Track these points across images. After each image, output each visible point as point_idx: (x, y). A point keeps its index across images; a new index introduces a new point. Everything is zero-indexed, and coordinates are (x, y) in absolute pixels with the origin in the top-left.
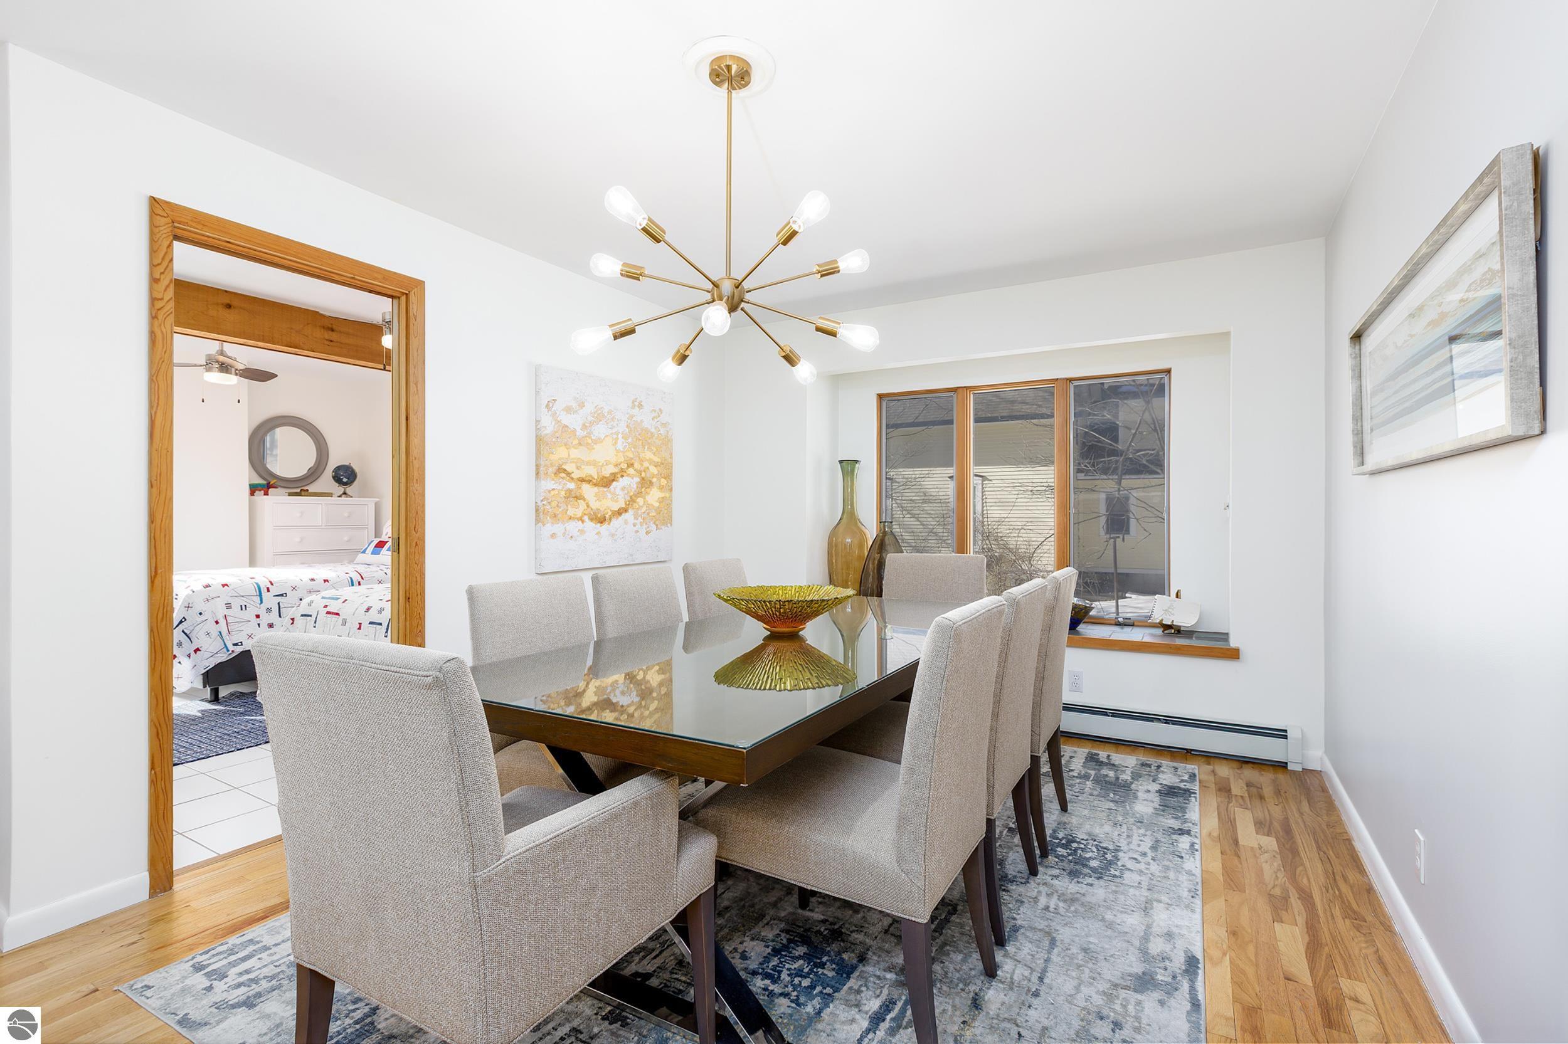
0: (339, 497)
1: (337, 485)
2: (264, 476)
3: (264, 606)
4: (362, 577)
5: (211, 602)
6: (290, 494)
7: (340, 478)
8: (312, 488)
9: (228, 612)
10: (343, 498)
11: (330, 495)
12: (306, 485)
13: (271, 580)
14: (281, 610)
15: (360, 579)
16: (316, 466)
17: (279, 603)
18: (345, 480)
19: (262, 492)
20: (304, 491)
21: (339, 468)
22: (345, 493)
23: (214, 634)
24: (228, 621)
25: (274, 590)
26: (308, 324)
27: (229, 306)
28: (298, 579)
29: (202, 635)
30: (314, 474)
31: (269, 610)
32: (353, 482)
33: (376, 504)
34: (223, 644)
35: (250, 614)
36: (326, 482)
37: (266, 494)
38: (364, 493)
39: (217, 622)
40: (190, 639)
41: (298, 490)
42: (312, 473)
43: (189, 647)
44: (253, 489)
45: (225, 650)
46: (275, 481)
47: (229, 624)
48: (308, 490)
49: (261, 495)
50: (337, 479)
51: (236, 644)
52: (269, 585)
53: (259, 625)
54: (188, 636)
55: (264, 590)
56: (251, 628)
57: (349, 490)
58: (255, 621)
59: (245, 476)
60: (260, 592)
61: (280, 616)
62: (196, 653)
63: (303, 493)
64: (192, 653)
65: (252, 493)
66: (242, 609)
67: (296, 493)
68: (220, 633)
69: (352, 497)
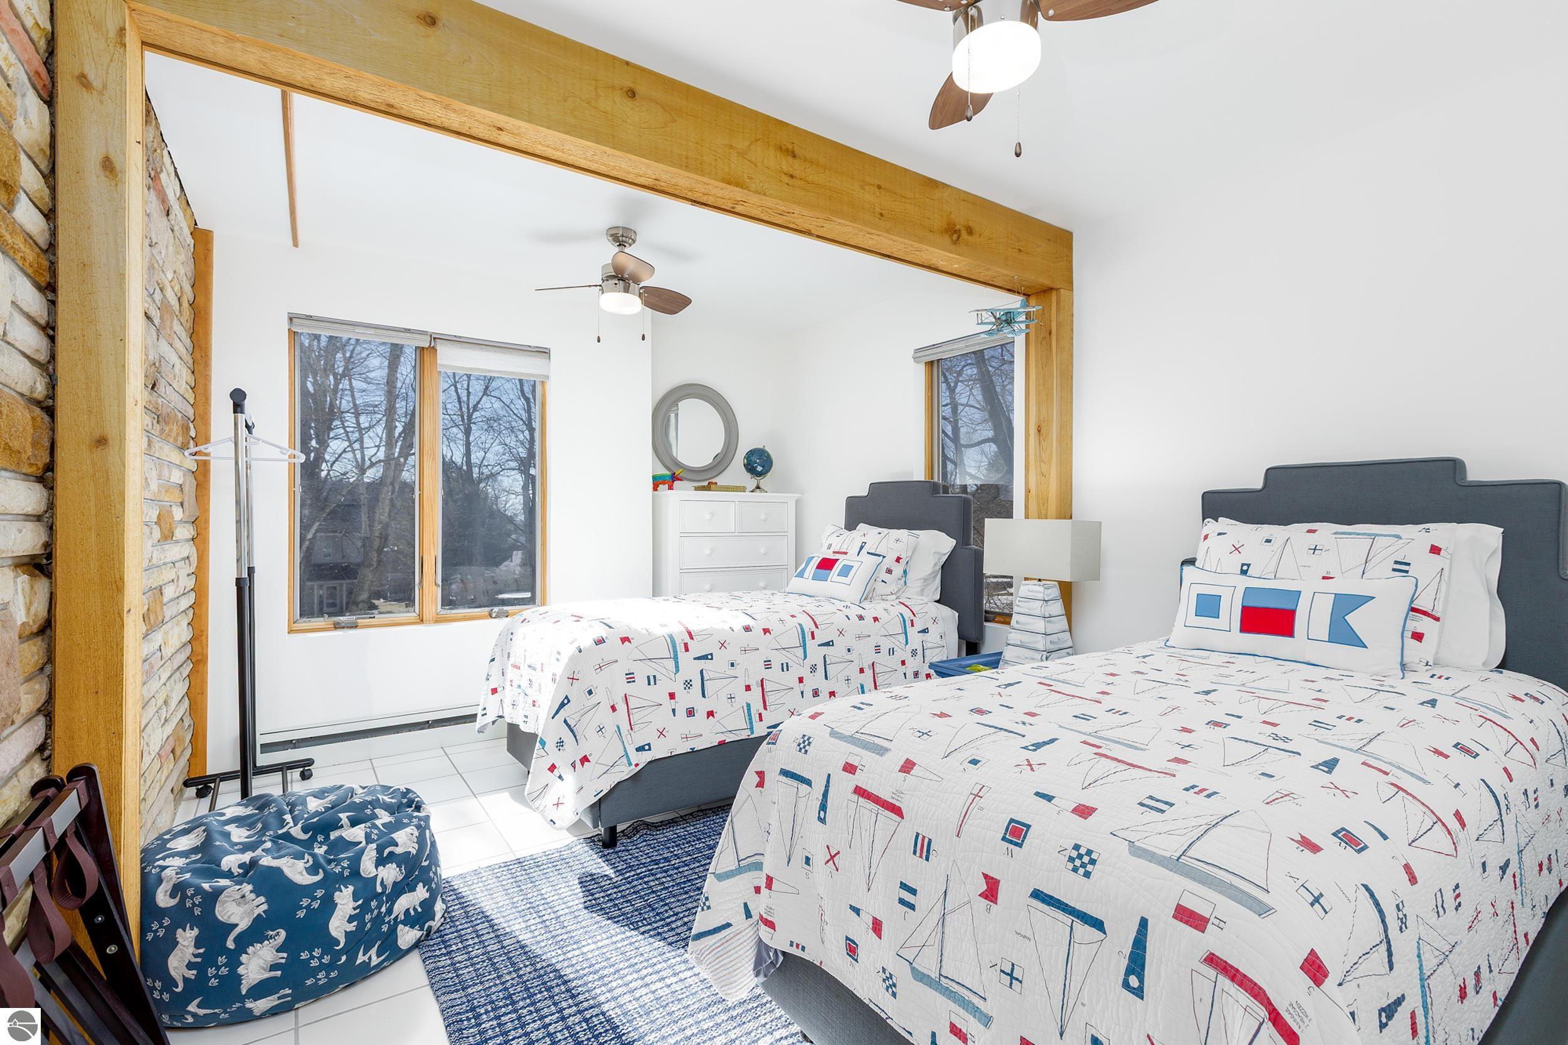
0: (752, 492)
1: (749, 475)
2: (668, 465)
3: (682, 677)
4: (815, 623)
5: (606, 670)
6: (697, 489)
7: (753, 467)
8: (721, 480)
9: (630, 689)
10: (757, 494)
11: (742, 489)
12: (715, 476)
13: (690, 629)
14: (705, 682)
15: (813, 628)
16: (725, 450)
17: (702, 672)
18: (759, 469)
19: (667, 486)
20: (712, 483)
21: (751, 453)
22: (758, 487)
23: (610, 729)
24: (631, 706)
25: (696, 649)
26: (756, 140)
27: (632, 94)
28: (727, 628)
29: (591, 732)
30: (721, 462)
31: (688, 684)
32: (767, 471)
33: (797, 501)
34: (623, 750)
35: (659, 693)
36: (736, 472)
37: (671, 488)
38: (785, 487)
39: (613, 708)
40: (575, 737)
41: (706, 484)
42: (720, 461)
43: (572, 752)
44: (657, 482)
45: (624, 760)
46: (681, 470)
47: (630, 711)
48: (716, 483)
49: (664, 490)
50: (750, 468)
51: (640, 749)
52: (687, 639)
53: (674, 711)
54: (572, 731)
55: (680, 648)
56: (662, 717)
57: (764, 482)
58: (668, 704)
59: (647, 466)
60: (675, 652)
61: (704, 696)
62: (583, 765)
63: (712, 486)
64: (578, 763)
65: (655, 488)
66: (649, 684)
67: (703, 487)
68: (618, 727)
69: (766, 492)
